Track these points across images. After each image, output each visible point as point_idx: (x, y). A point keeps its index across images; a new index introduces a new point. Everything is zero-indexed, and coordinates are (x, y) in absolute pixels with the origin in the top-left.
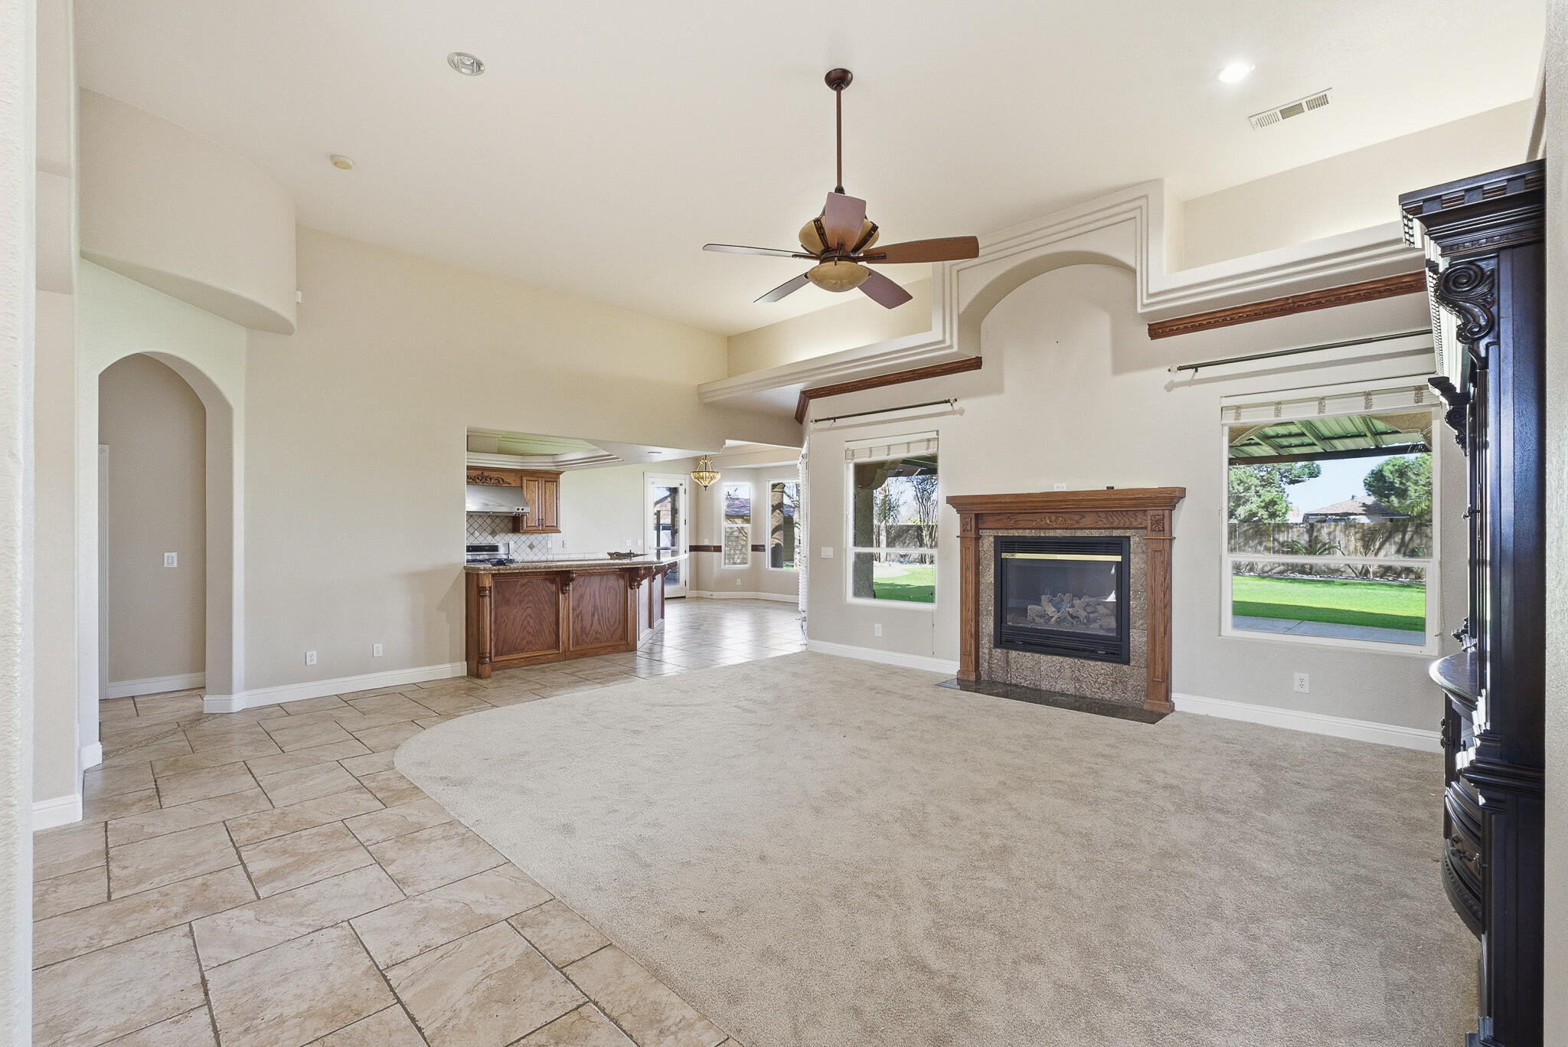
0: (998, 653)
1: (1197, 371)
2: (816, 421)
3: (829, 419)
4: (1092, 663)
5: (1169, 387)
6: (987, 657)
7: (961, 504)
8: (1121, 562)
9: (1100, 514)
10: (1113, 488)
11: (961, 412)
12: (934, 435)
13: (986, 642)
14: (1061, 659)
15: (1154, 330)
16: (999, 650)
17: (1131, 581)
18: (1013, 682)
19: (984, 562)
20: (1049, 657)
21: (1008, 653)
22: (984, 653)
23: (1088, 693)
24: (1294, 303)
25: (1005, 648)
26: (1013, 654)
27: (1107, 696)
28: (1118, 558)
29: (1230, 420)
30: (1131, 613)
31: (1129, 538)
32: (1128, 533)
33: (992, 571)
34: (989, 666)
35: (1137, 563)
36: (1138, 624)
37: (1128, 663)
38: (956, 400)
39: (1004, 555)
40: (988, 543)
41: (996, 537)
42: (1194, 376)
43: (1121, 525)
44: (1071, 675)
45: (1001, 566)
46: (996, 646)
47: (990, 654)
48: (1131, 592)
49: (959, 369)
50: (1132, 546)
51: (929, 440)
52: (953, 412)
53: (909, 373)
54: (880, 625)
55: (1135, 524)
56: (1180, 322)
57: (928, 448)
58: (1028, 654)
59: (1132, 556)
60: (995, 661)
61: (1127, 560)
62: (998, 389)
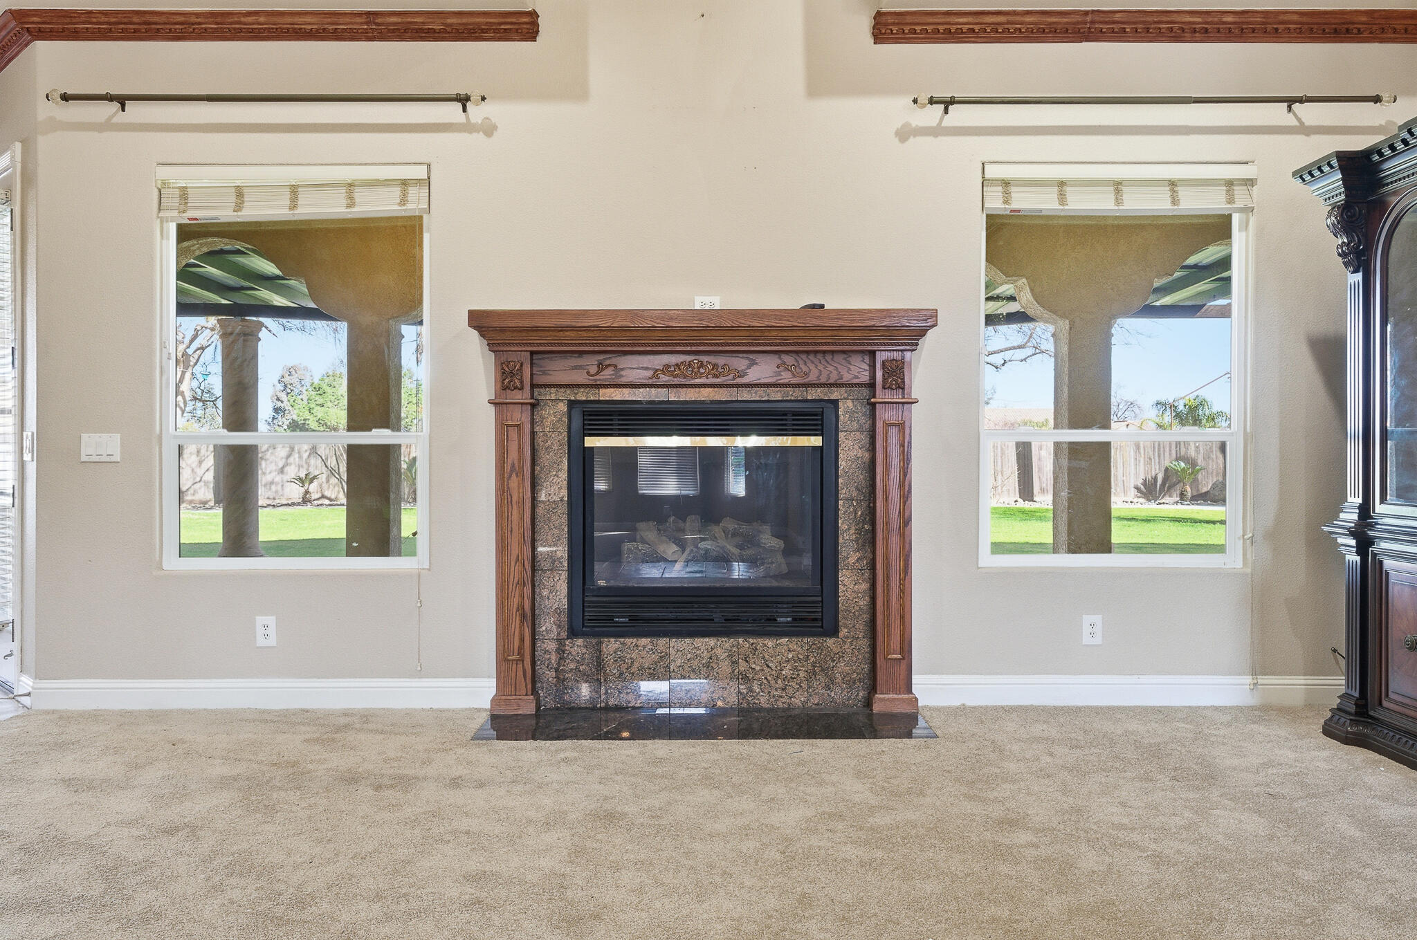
0: (578, 647)
1: (946, 111)
2: (65, 97)
3: (109, 98)
4: (770, 643)
5: (904, 134)
6: (554, 658)
7: (502, 330)
8: (821, 448)
9: (784, 357)
10: (822, 306)
11: (489, 129)
12: (421, 173)
13: (549, 626)
14: (712, 642)
15: (886, 24)
16: (580, 642)
17: (840, 480)
18: (612, 702)
19: (545, 458)
20: (688, 641)
21: (600, 643)
22: (546, 652)
23: (763, 701)
24: (1092, 22)
25: (595, 635)
26: (611, 645)
27: (799, 700)
28: (816, 441)
29: (996, 203)
30: (841, 541)
31: (835, 403)
32: (835, 394)
33: (564, 475)
34: (557, 677)
35: (850, 450)
36: (851, 561)
37: (834, 632)
38: (483, 99)
39: (590, 442)
40: (555, 413)
41: (572, 404)
42: (941, 119)
43: (823, 379)
44: (729, 670)
45: (583, 463)
46: (573, 633)
47: (560, 650)
48: (841, 503)
49: (483, 31)
50: (841, 418)
51: (404, 183)
52: (468, 128)
53: (358, 20)
54: (271, 620)
55: (847, 377)
56: (931, 20)
57: (403, 202)
58: (644, 641)
59: (842, 435)
60: (572, 666)
61: (833, 444)
62: (576, 91)
